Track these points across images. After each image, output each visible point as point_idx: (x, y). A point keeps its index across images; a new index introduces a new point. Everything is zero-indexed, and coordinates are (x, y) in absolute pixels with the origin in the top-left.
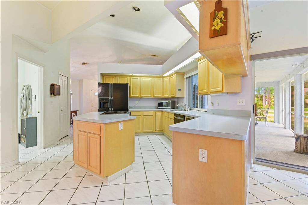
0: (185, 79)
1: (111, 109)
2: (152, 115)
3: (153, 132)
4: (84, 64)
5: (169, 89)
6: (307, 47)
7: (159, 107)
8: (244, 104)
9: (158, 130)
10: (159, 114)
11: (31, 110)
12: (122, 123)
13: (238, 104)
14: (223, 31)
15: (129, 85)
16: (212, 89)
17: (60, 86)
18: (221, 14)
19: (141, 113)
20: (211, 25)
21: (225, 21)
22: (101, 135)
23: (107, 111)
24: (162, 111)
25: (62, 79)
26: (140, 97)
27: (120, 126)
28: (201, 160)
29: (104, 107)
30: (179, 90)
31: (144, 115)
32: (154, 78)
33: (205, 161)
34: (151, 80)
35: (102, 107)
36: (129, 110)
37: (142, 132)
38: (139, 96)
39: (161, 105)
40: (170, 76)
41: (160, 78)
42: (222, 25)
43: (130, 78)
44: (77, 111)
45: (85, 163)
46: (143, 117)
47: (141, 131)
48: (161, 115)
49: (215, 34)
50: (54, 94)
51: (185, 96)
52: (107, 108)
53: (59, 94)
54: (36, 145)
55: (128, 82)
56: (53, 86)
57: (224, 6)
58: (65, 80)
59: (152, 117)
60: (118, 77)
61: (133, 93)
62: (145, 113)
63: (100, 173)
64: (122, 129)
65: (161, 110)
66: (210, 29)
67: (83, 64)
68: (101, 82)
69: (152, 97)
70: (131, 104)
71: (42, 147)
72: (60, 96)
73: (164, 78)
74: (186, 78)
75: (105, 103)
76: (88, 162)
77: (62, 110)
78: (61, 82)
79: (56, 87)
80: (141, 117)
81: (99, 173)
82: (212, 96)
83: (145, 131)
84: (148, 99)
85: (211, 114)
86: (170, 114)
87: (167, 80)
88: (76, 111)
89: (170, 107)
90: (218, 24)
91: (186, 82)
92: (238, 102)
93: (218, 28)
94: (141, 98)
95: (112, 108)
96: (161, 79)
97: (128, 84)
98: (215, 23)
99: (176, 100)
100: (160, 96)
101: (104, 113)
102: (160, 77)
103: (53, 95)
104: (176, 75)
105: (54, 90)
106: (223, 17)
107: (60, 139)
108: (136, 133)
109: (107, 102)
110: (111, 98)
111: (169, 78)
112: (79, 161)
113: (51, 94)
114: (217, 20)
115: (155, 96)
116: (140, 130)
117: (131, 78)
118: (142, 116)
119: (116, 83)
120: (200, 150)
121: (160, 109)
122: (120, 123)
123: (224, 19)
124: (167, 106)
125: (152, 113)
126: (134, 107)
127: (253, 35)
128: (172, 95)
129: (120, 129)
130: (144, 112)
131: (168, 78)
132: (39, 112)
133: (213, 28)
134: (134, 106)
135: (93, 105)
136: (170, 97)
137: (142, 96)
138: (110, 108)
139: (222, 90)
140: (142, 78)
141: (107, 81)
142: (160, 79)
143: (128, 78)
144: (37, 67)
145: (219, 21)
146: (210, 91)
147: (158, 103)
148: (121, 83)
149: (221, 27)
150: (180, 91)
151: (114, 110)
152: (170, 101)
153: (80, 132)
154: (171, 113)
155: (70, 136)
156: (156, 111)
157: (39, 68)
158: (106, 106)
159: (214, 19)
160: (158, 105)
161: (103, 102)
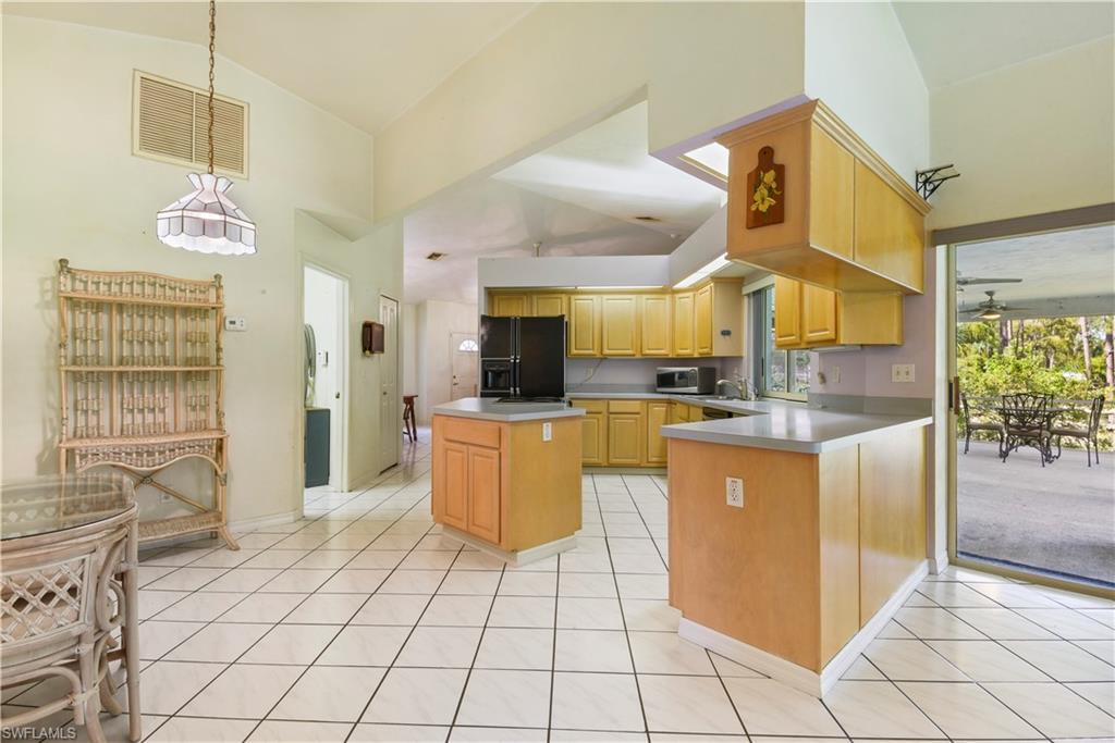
0: (746, 300)
1: (515, 391)
2: (636, 411)
3: (638, 467)
4: (434, 256)
5: (694, 332)
6: (1113, 204)
7: (659, 386)
8: (912, 378)
9: (655, 459)
10: (660, 410)
11: (313, 389)
12: (550, 424)
13: (895, 379)
14: (775, 216)
15: (566, 319)
16: (811, 332)
17: (382, 327)
18: (769, 177)
19: (601, 407)
20: (751, 201)
21: (778, 193)
22: (502, 450)
23: (505, 397)
24: (670, 402)
25: (385, 307)
26: (599, 356)
27: (545, 432)
28: (730, 502)
29: (495, 386)
30: (726, 333)
31: (612, 410)
32: (645, 297)
33: (740, 503)
34: (633, 302)
35: (490, 385)
36: (566, 394)
37: (606, 464)
38: (596, 352)
39: (665, 381)
40: (695, 288)
41: (663, 296)
42: (773, 202)
43: (570, 299)
44: (415, 399)
45: (460, 519)
46: (608, 418)
47: (601, 460)
48: (667, 411)
49: (758, 220)
50: (370, 349)
51: (745, 354)
52: (502, 389)
53: (382, 350)
54: (326, 482)
55: (564, 313)
56: (368, 327)
57: (778, 160)
58: (392, 310)
59: (636, 419)
60: (535, 297)
61: (579, 343)
62: (615, 406)
63: (500, 541)
64: (550, 438)
65: (666, 396)
66: (748, 209)
67: (430, 257)
68: (487, 314)
69: (639, 356)
70: (572, 376)
71: (346, 488)
72: (382, 355)
73: (677, 296)
74: (748, 295)
75: (497, 375)
76: (471, 517)
77: (385, 393)
78: (384, 317)
79: (376, 329)
80: (602, 419)
81: (496, 540)
82: (822, 354)
83: (613, 461)
84: (625, 361)
85: (818, 409)
86: (692, 409)
87: (685, 301)
88: (413, 397)
89: (695, 389)
90: (763, 200)
91: (747, 307)
92: (894, 373)
93: (763, 208)
94: (603, 360)
95: (518, 389)
96: (668, 297)
97: (562, 317)
98: (757, 197)
99: (717, 365)
100: (662, 352)
101: (499, 401)
102: (663, 292)
103: (368, 352)
104: (715, 287)
105: (371, 339)
106: (774, 185)
107: (382, 473)
108: (585, 466)
109: (502, 372)
110: (515, 359)
111: (694, 295)
112: (447, 515)
113: (364, 350)
114: (763, 191)
115: (648, 352)
116: (600, 457)
117: (573, 297)
118: (605, 413)
119: (529, 315)
120: (729, 480)
121: (663, 393)
122: (545, 425)
123: (776, 188)
124: (687, 386)
125: (635, 406)
126: (580, 387)
127: (929, 175)
128: (701, 351)
129: (545, 439)
130: (611, 402)
131: (690, 294)
132: (338, 397)
133: (753, 208)
134: (581, 384)
135: (455, 381)
136: (696, 355)
137: (606, 351)
138: (512, 389)
139: (833, 337)
140: (605, 297)
141: (503, 311)
142: (664, 299)
143: (564, 297)
144: (335, 280)
145: (766, 192)
146: (805, 339)
147: (658, 375)
148: (541, 314)
149: (770, 206)
150: (727, 337)
151: (522, 394)
152: (696, 369)
153: (449, 444)
154: (694, 406)
155: (404, 465)
156: (649, 401)
157: (340, 281)
158: (502, 382)
159: (756, 187)
160: (655, 382)
161: (492, 371)
